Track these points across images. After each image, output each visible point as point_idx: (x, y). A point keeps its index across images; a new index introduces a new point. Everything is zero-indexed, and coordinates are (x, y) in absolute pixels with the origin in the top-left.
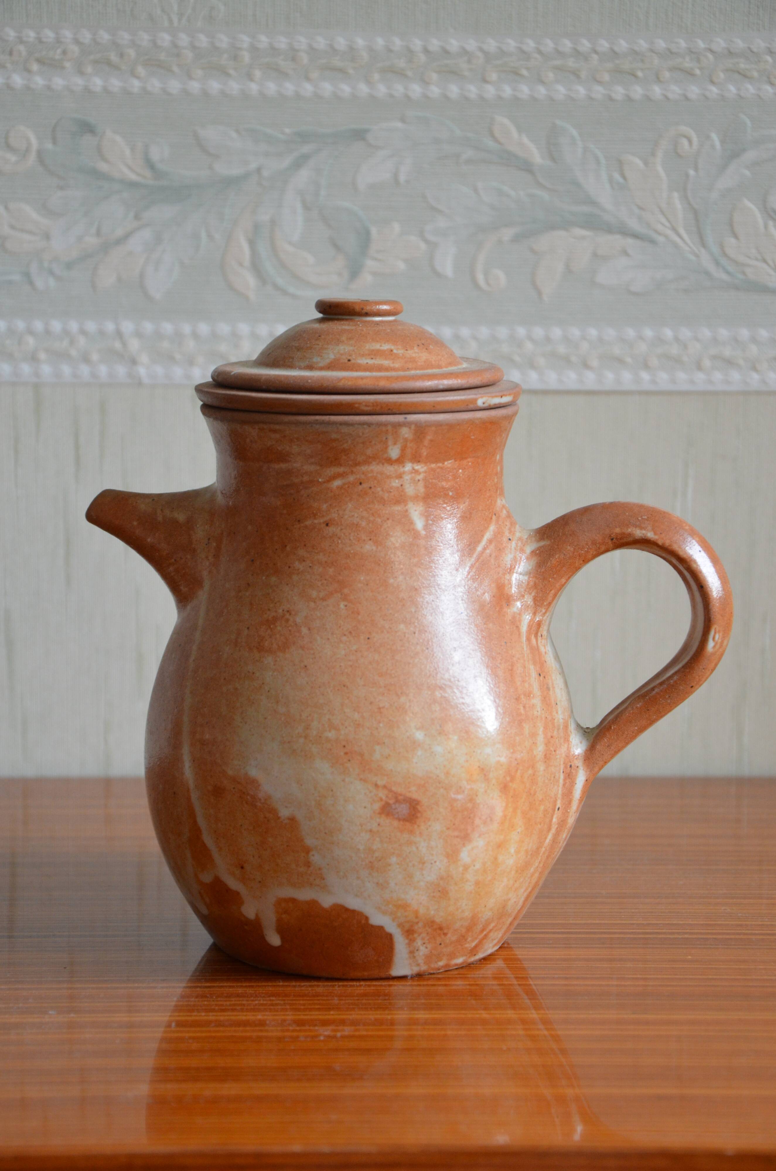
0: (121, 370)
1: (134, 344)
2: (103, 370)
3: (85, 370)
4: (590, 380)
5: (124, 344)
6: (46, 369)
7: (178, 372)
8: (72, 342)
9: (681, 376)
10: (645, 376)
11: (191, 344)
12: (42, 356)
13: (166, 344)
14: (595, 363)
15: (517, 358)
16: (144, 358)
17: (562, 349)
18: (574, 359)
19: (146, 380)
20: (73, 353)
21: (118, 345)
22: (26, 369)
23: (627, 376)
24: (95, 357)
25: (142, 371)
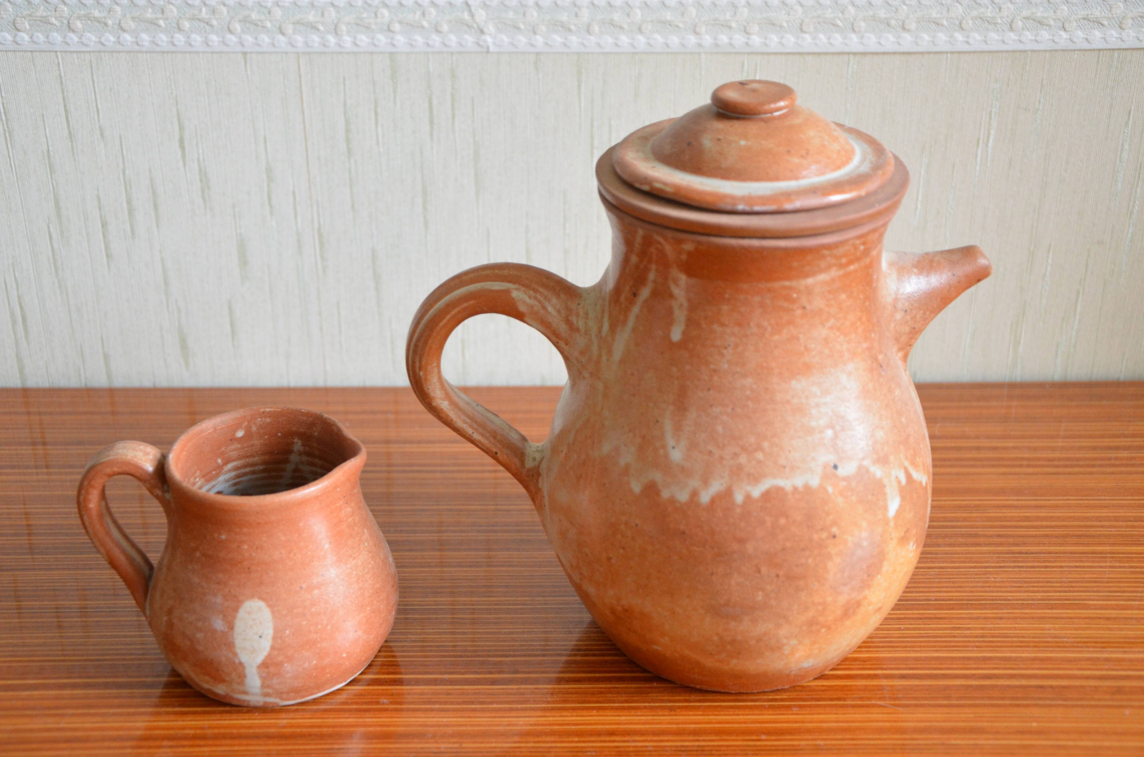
0: (469, 39)
1: (481, 15)
2: (453, 39)
3: (436, 39)
4: (907, 42)
5: (472, 16)
6: (400, 39)
7: (522, 40)
8: (424, 14)
9: (994, 36)
10: (959, 37)
11: (534, 14)
12: (397, 27)
13: (511, 15)
14: (913, 26)
15: (840, 23)
16: (491, 28)
17: (882, 14)
18: (893, 22)
19: (492, 49)
20: (425, 24)
21: (466, 16)
22: (382, 39)
23: (942, 36)
24: (445, 28)
25: (489, 40)
